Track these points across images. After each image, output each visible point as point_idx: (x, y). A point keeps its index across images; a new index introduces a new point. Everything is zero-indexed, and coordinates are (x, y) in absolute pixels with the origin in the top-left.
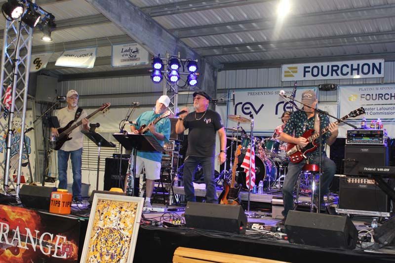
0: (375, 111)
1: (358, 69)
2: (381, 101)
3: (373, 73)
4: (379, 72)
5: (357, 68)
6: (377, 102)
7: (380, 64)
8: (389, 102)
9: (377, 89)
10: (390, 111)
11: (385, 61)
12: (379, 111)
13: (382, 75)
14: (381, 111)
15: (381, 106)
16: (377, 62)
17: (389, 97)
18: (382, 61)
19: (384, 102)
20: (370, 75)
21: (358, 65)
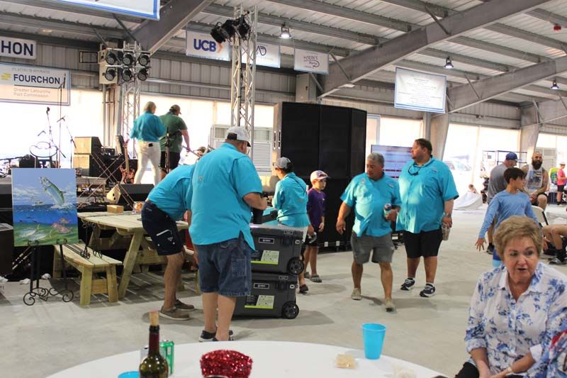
0: (29, 93)
1: (9, 47)
2: (33, 83)
3: (25, 54)
4: (31, 54)
5: (8, 45)
6: (30, 83)
7: (32, 45)
8: (42, 84)
9: (31, 71)
10: (43, 94)
11: (37, 44)
12: (33, 93)
13: (33, 57)
14: (36, 93)
15: (35, 88)
16: (29, 42)
17: (42, 80)
18: (34, 43)
19: (37, 84)
20: (22, 56)
21: (10, 43)
